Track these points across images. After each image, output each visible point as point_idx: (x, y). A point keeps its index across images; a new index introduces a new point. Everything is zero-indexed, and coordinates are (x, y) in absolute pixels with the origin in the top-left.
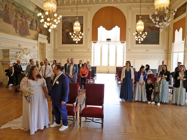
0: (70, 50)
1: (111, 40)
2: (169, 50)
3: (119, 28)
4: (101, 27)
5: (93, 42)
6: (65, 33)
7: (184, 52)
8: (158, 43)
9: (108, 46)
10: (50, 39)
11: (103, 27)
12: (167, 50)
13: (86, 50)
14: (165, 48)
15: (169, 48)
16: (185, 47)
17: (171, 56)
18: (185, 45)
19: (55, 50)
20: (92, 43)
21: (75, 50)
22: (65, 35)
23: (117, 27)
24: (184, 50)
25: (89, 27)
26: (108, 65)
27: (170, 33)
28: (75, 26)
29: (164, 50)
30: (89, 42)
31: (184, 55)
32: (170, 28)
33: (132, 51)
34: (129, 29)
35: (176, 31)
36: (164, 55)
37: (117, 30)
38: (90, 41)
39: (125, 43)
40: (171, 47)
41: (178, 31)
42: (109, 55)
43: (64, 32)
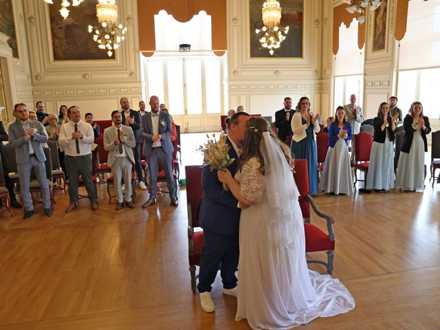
0: (79, 77)
1: (191, 48)
2: (325, 70)
3: (210, 17)
4: (163, 13)
5: (144, 54)
6: (60, 28)
7: (365, 75)
8: (301, 56)
9: (181, 62)
10: (16, 44)
11: (169, 14)
12: (319, 70)
13: (126, 76)
14: (316, 66)
15: (325, 65)
16: (365, 64)
17: (329, 84)
18: (366, 60)
19: (34, 79)
20: (141, 55)
21: (96, 76)
22: (61, 34)
23: (203, 13)
24: (365, 70)
25: (130, 13)
26: (186, 111)
27: (325, 29)
28: (101, 7)
29: (314, 70)
30: (132, 53)
31: (365, 81)
32: (326, 20)
33: (243, 73)
34: (234, 19)
35: (343, 26)
36: (313, 82)
37: (203, 20)
38: (135, 51)
39: (226, 54)
40: (329, 63)
41: (348, 26)
42: (185, 85)
43: (58, 24)
